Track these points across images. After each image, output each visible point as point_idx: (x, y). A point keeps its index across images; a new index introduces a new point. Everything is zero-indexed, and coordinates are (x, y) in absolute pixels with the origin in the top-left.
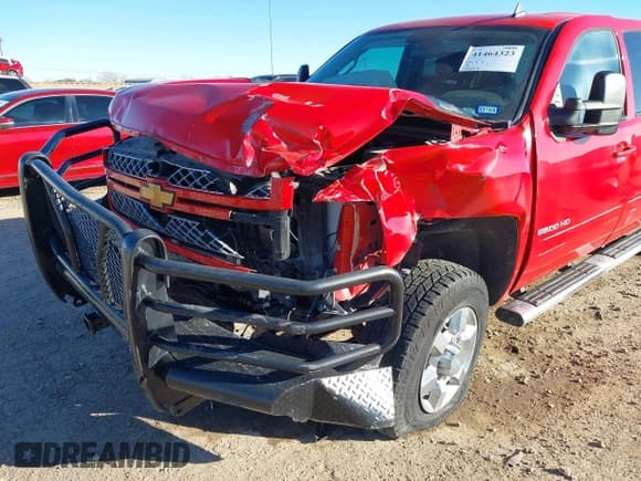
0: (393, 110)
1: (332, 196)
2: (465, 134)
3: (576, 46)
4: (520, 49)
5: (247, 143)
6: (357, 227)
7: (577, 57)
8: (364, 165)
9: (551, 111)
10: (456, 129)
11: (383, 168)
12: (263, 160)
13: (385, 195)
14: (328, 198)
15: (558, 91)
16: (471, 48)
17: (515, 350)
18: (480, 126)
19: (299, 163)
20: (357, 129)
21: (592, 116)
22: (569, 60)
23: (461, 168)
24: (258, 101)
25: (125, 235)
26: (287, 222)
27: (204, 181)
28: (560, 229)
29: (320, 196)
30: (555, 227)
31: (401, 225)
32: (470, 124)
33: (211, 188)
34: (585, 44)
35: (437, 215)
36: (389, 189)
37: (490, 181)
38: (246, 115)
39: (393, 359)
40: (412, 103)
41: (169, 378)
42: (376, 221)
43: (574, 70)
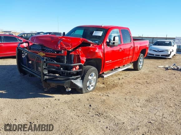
0: (81, 41)
1: (72, 53)
2: (93, 45)
3: (111, 32)
4: (102, 32)
5: (59, 45)
6: (76, 59)
7: (111, 34)
8: (77, 49)
9: (107, 42)
10: (91, 45)
11: (80, 50)
12: (61, 48)
13: (81, 54)
14: (72, 54)
15: (108, 39)
16: (95, 31)
17: (104, 84)
18: (95, 44)
19: (68, 48)
20: (76, 44)
21: (114, 43)
22: (110, 34)
23: (92, 50)
24: (60, 39)
25: (42, 58)
26: (66, 57)
27: (51, 51)
28: (109, 62)
29: (71, 53)
30: (109, 61)
31: (83, 59)
32: (94, 44)
33: (53, 52)
34: (113, 32)
35: (89, 58)
36: (81, 53)
37: (97, 53)
38: (58, 41)
39: (82, 79)
40: (84, 40)
41: (47, 82)
42: (79, 58)
43: (111, 36)
